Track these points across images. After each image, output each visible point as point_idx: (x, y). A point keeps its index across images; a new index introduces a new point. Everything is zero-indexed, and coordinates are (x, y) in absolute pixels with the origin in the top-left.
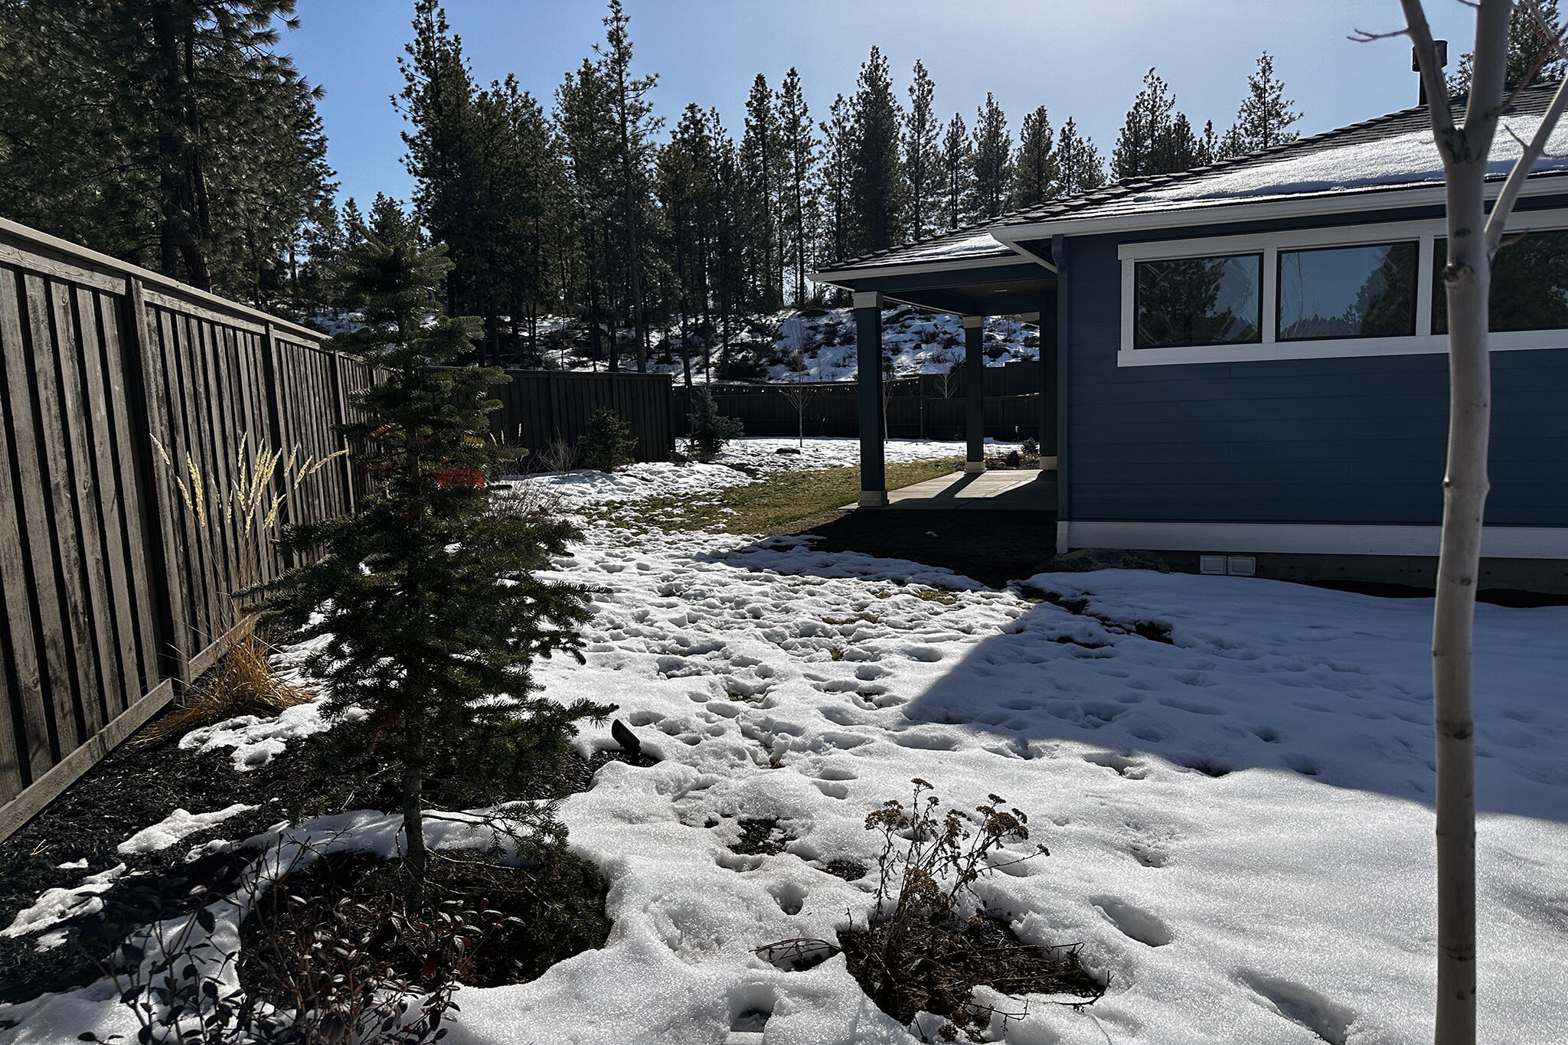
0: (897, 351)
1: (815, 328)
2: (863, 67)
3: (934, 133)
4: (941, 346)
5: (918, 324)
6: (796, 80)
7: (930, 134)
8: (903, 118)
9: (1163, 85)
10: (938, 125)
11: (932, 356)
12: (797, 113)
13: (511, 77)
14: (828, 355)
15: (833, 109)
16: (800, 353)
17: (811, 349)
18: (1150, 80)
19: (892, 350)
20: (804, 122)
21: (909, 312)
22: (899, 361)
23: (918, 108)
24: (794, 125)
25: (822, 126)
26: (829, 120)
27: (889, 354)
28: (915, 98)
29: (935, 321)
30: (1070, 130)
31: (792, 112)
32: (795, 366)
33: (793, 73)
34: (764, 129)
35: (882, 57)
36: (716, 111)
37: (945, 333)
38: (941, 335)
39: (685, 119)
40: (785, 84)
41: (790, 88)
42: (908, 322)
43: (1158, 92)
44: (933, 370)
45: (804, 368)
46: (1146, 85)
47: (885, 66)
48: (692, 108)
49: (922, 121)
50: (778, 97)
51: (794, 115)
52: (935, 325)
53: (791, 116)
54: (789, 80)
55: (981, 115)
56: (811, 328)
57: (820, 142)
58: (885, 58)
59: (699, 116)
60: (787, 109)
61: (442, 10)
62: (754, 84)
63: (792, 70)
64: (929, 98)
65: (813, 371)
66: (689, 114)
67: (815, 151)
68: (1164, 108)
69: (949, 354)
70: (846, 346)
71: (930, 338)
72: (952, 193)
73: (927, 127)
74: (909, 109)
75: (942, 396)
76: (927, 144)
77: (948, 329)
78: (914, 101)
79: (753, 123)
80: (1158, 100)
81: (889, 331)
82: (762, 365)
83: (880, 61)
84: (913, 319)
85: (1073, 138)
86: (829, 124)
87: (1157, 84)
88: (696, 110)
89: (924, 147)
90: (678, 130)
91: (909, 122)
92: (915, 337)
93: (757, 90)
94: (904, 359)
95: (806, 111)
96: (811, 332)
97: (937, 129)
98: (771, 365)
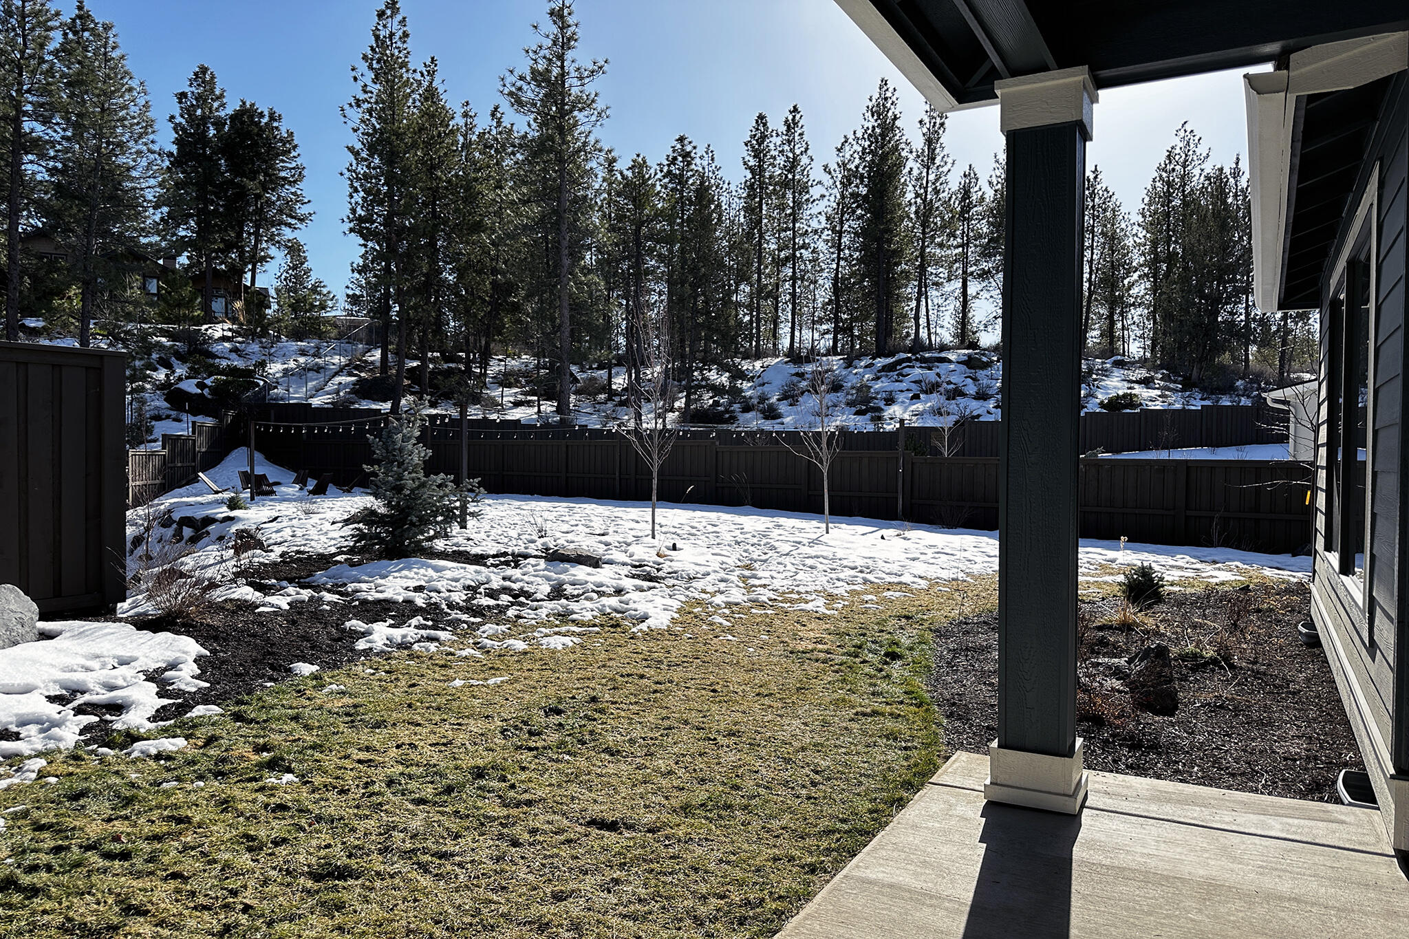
0: (890, 401)
1: (801, 375)
2: (871, 100)
3: (945, 169)
4: (943, 398)
5: (917, 372)
6: (798, 117)
7: (941, 170)
8: (911, 152)
9: (1197, 138)
10: (950, 161)
11: (932, 407)
12: (798, 152)
13: (496, 108)
14: (810, 402)
15: (839, 150)
16: (779, 400)
17: (790, 396)
18: (1182, 133)
19: (885, 400)
20: (804, 160)
21: (909, 360)
22: (891, 411)
23: (929, 142)
24: (793, 164)
25: (826, 168)
26: (833, 162)
27: (882, 404)
28: (925, 130)
29: (938, 370)
30: (1096, 178)
31: (792, 151)
32: (771, 414)
33: (795, 110)
34: (762, 170)
35: (891, 90)
36: (711, 148)
37: (949, 383)
38: (945, 385)
39: (674, 151)
40: (787, 121)
41: (791, 126)
42: (907, 370)
43: (1192, 146)
44: (930, 423)
45: (779, 416)
46: (1178, 139)
47: (894, 99)
48: (681, 140)
49: (932, 159)
50: (778, 135)
51: (794, 154)
52: (938, 375)
53: (791, 155)
54: (790, 117)
55: (997, 161)
56: (797, 374)
57: (820, 183)
58: (895, 90)
59: (688, 148)
60: (786, 147)
61: (404, 18)
62: (754, 124)
63: (795, 107)
64: (941, 132)
65: (787, 420)
66: (679, 146)
67: (815, 192)
68: (1197, 163)
69: (952, 406)
70: (832, 394)
71: (932, 388)
72: (962, 246)
73: (938, 161)
74: (919, 143)
75: (941, 454)
76: (937, 180)
77: (953, 379)
78: (924, 135)
79: (752, 163)
80: (1191, 153)
81: (883, 379)
82: (733, 412)
83: (889, 94)
84: (913, 367)
85: (1099, 187)
86: (833, 166)
87: (1189, 138)
88: (686, 142)
89: (934, 184)
90: (666, 162)
91: (918, 156)
92: (914, 387)
93: (757, 129)
94: (896, 410)
95: (807, 149)
96: (795, 379)
97: (949, 165)
98: (743, 412)
